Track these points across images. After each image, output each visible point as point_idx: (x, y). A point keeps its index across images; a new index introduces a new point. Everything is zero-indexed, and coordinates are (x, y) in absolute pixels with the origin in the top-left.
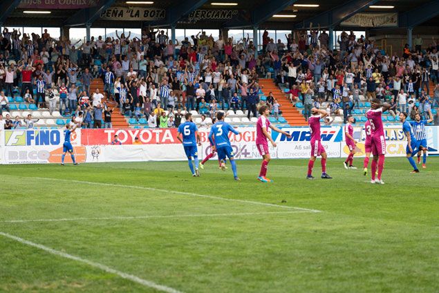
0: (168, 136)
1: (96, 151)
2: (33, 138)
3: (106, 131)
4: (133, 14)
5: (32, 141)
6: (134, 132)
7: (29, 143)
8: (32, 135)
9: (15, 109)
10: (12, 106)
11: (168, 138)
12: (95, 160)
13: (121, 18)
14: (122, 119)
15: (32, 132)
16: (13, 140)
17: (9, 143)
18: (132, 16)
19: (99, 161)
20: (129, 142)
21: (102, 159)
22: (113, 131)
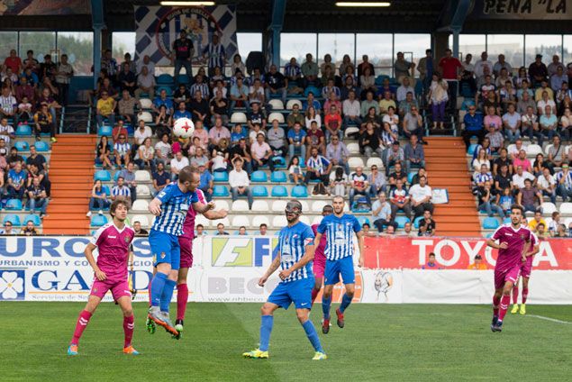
0: (545, 254)
1: (383, 281)
2: (266, 252)
3: (414, 242)
4: (553, 7)
5: (264, 257)
6: (473, 245)
7: (259, 263)
8: (265, 247)
9: (264, 196)
10: (258, 189)
11: (544, 259)
12: (382, 300)
13: (526, 15)
14: (473, 219)
15: (266, 241)
16: (227, 255)
17: (221, 261)
18: (549, 11)
19: (388, 302)
20: (463, 264)
21: (395, 296)
22: (430, 243)
